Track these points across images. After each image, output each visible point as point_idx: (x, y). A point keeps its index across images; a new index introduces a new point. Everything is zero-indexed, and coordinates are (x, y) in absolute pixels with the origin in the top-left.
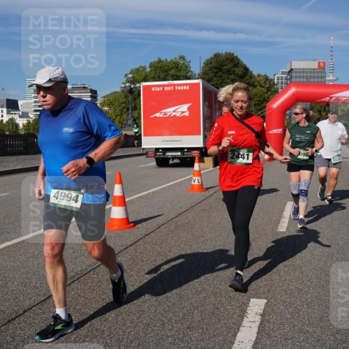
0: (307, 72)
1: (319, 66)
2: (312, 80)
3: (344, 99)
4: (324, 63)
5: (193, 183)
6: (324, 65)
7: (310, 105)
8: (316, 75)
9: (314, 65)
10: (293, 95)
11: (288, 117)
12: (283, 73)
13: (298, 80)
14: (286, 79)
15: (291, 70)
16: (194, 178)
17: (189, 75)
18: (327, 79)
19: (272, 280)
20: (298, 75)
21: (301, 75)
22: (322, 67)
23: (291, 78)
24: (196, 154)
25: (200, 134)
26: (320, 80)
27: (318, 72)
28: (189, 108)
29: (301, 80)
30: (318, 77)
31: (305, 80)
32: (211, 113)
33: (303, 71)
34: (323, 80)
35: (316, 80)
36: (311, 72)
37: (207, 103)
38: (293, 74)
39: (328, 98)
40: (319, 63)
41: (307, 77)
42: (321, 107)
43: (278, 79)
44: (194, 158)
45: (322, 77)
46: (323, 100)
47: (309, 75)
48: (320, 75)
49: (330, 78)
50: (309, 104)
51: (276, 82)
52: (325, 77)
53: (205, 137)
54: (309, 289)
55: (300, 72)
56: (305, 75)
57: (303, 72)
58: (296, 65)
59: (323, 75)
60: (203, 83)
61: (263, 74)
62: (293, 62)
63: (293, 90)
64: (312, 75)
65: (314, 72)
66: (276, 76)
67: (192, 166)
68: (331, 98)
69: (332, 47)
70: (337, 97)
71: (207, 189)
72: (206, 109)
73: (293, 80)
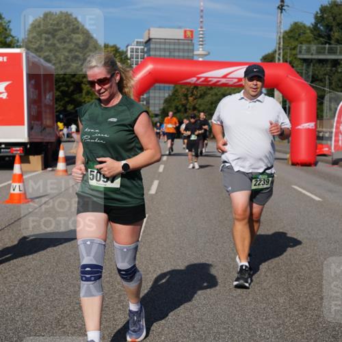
0: (170, 44)
1: (185, 36)
2: (177, 54)
3: (215, 80)
4: (192, 32)
5: (12, 191)
6: (192, 35)
7: (174, 87)
8: (181, 47)
9: (179, 34)
10: (150, 73)
11: (145, 103)
12: (138, 43)
13: (158, 53)
14: (143, 51)
15: (150, 40)
16: (14, 184)
17: (9, 40)
18: (196, 53)
19: (115, 320)
20: (158, 46)
21: (162, 46)
22: (189, 38)
23: (149, 50)
24: (17, 151)
25: (23, 124)
26: (186, 54)
27: (184, 44)
28: (6, 88)
29: (162, 53)
30: (184, 50)
31: (167, 54)
32: (40, 95)
33: (165, 41)
34: (191, 54)
35: (181, 54)
36: (174, 44)
37: (33, 82)
38: (152, 46)
39: (194, 79)
40: (185, 32)
41: (169, 50)
42: (188, 90)
43: (132, 52)
44: (14, 157)
45: (189, 51)
46: (188, 81)
47: (172, 47)
48: (186, 47)
49: (199, 51)
50: (172, 86)
51: (129, 56)
52: (193, 51)
53: (30, 128)
54: (163, 330)
55: (160, 43)
56: (167, 47)
57: (165, 43)
58: (156, 33)
59: (191, 47)
60: (26, 53)
61: (111, 44)
62: (152, 29)
63: (150, 67)
64: (177, 47)
65: (179, 44)
66: (129, 48)
67: (11, 168)
68: (199, 78)
69: (202, 11)
70: (207, 78)
71: (32, 199)
72: (32, 90)
73: (152, 53)
